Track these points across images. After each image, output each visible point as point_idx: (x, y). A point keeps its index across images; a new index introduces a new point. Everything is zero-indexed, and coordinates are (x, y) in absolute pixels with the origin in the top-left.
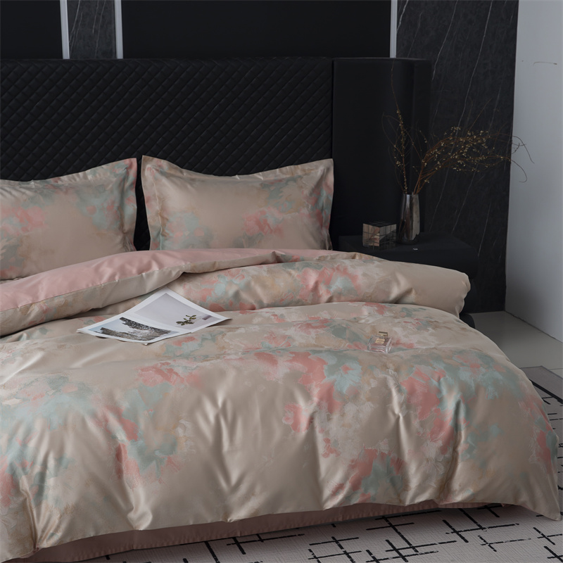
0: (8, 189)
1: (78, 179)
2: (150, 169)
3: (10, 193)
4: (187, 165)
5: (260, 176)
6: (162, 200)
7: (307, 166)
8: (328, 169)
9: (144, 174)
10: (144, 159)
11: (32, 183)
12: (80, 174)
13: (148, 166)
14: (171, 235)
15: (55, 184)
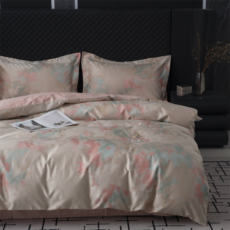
0: (24, 64)
1: (54, 61)
2: (86, 57)
3: (24, 66)
4: (103, 56)
5: (136, 62)
6: (90, 71)
7: (158, 58)
8: (168, 60)
9: (83, 60)
11: (35, 63)
12: (56, 59)
13: (85, 56)
14: (92, 87)
15: (44, 63)
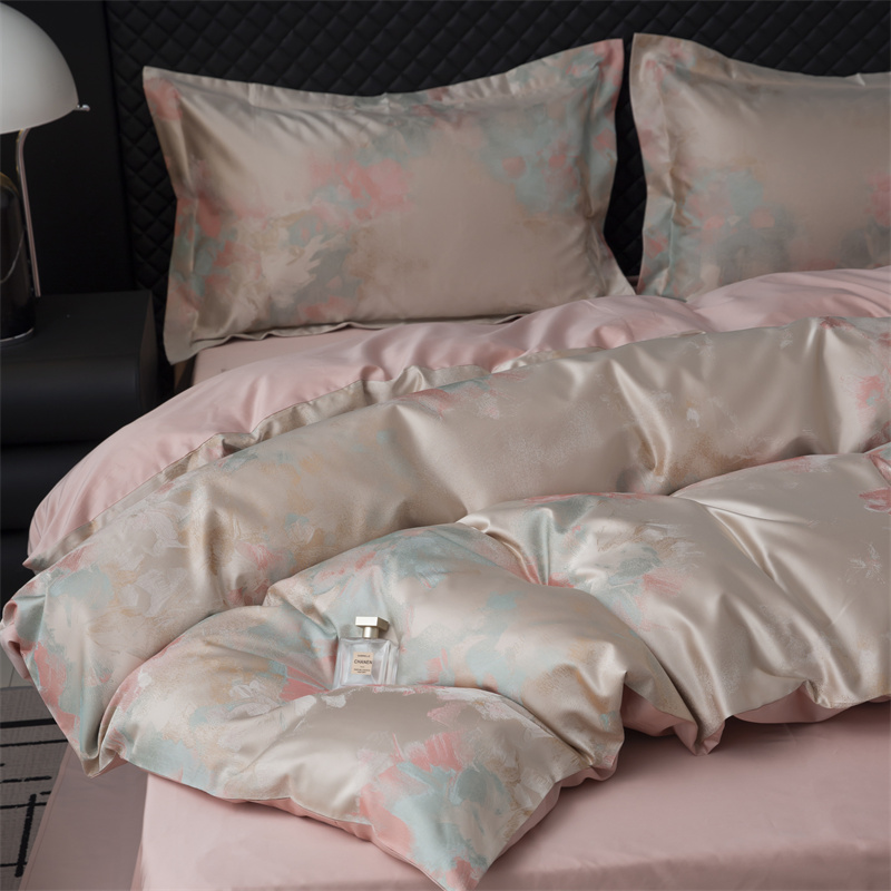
0: (329, 117)
1: (487, 92)
2: (652, 64)
3: (333, 127)
6: (677, 139)
9: (638, 78)
10: (639, 42)
11: (385, 103)
12: (494, 79)
13: (649, 56)
14: (696, 223)
15: (436, 103)
